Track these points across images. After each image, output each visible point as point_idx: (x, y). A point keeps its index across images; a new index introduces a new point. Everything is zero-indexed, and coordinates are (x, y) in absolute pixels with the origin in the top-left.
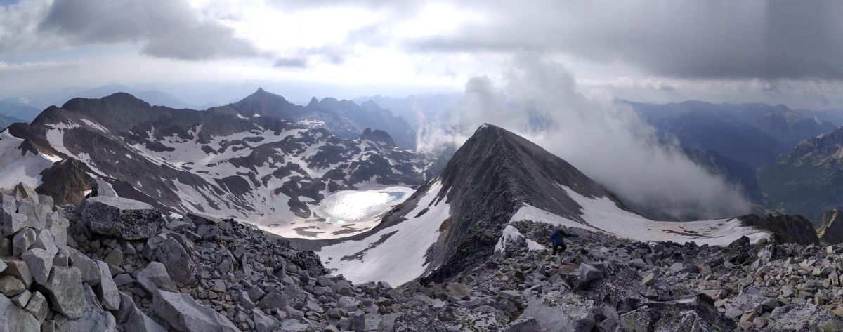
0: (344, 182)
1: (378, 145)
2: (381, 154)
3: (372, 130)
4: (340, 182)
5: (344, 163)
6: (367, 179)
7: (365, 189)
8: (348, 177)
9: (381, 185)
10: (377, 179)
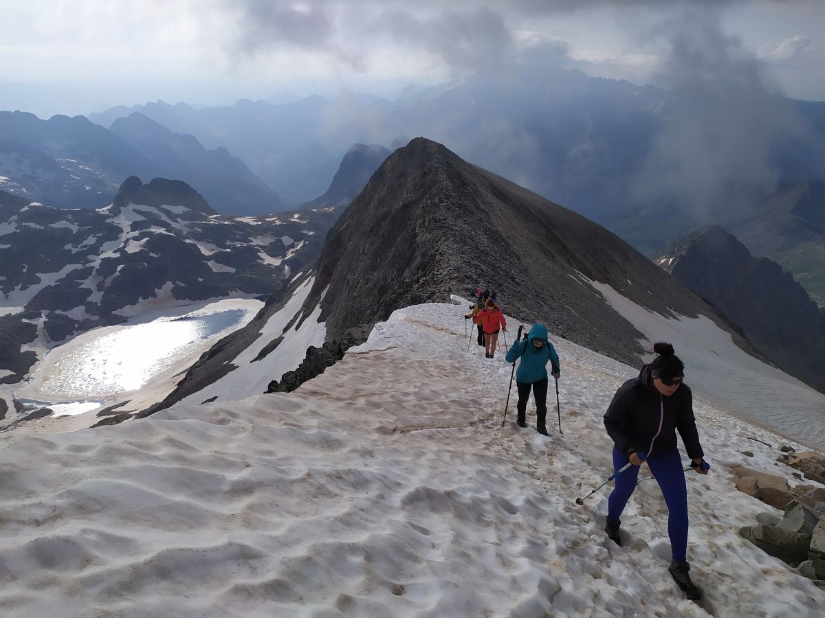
0: (87, 311)
1: (168, 213)
2: (179, 232)
3: (145, 180)
4: (78, 313)
5: (79, 266)
6: (148, 293)
7: (146, 317)
8: (96, 297)
9: (187, 301)
10: (173, 290)
